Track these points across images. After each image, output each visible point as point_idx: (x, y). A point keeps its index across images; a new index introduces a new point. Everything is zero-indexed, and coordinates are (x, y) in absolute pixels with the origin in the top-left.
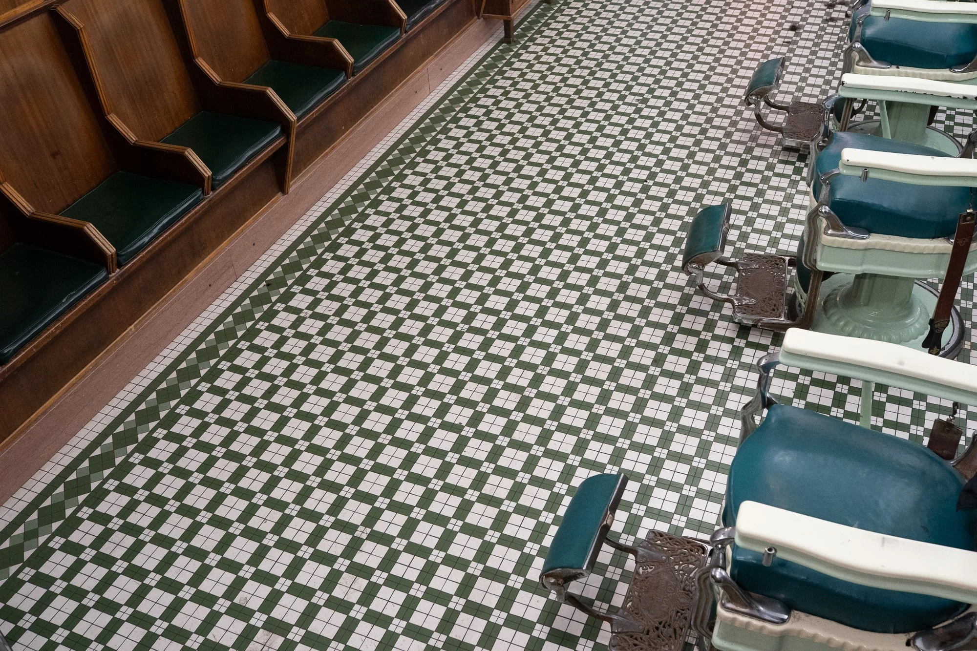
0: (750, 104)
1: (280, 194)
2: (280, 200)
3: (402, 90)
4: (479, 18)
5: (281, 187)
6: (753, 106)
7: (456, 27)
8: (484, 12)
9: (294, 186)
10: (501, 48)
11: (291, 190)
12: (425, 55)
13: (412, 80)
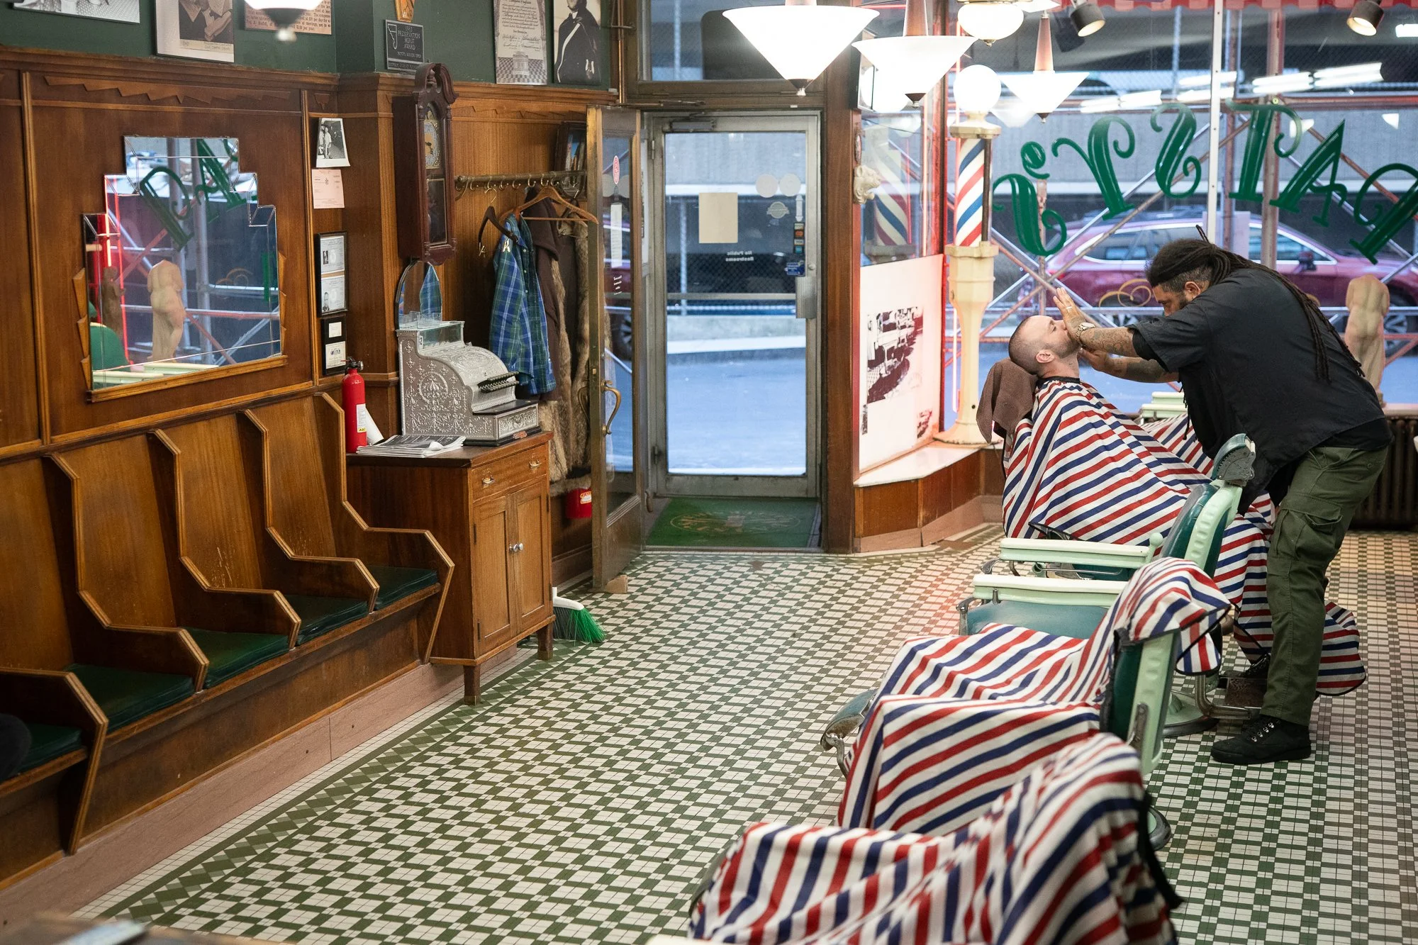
0: (828, 747)
1: (61, 852)
2: (60, 863)
3: (282, 741)
4: (423, 662)
5: (66, 843)
6: (833, 750)
7: (386, 667)
8: (432, 654)
9: (86, 846)
10: (458, 710)
11: (79, 850)
12: (328, 698)
13: (303, 730)
